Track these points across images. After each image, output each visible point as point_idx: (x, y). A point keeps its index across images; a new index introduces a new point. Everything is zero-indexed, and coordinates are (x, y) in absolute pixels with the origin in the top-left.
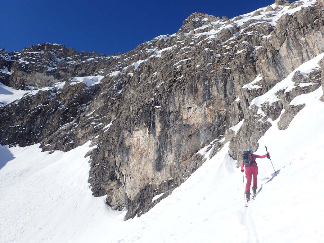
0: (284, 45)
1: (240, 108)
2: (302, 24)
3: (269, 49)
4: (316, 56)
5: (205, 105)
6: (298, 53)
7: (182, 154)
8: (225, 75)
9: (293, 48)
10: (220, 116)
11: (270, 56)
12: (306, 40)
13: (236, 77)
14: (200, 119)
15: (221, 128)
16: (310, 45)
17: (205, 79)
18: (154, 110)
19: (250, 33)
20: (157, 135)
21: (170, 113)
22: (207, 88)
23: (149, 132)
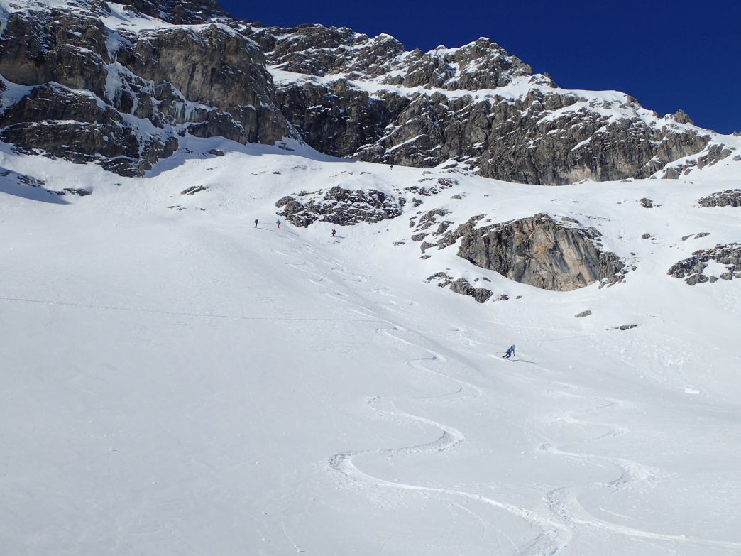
0: (675, 147)
1: (651, 169)
3: (665, 146)
4: (687, 156)
6: (680, 153)
8: (640, 151)
9: (678, 149)
12: (684, 148)
13: (644, 154)
16: (685, 151)
18: (595, 159)
19: (642, 129)
20: (599, 174)
21: (607, 164)
22: (631, 155)
23: (592, 172)
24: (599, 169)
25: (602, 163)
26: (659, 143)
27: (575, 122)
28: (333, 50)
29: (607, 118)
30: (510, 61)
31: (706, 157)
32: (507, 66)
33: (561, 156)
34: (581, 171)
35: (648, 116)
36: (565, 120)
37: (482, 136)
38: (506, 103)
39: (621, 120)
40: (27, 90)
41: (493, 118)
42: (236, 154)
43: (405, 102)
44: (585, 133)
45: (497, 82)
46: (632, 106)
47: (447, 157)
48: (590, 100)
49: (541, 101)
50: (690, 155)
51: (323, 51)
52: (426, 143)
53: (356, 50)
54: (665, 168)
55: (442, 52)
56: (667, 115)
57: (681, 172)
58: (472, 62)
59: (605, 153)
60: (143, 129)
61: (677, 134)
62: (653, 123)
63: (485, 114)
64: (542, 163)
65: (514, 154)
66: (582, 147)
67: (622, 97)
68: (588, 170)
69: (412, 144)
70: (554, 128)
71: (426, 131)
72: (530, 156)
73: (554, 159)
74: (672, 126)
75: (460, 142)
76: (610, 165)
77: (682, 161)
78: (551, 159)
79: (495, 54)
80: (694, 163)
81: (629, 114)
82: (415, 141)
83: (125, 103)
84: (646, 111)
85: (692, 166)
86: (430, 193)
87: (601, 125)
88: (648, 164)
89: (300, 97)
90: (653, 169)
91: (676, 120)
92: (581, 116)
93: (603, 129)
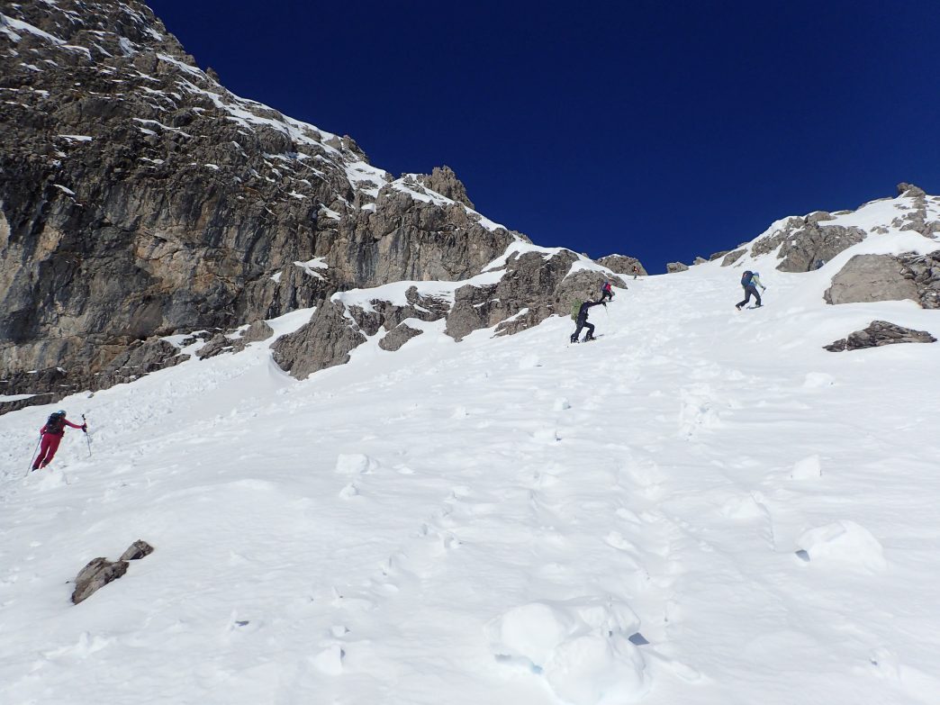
0: (390, 237)
1: (277, 296)
2: (423, 225)
3: (361, 227)
4: (422, 280)
5: (202, 252)
6: (403, 262)
7: (109, 328)
8: (263, 222)
9: (399, 250)
10: (224, 291)
11: (359, 239)
12: (420, 250)
13: (281, 238)
14: (181, 276)
15: (220, 314)
16: (423, 260)
17: (222, 203)
18: (53, 193)
19: (317, 173)
20: (41, 255)
21: (102, 225)
22: (219, 224)
23: (13, 238)
24: (51, 238)
25: (79, 218)
31: (492, 290)
50: (434, 278)
57: (372, 332)
59: (111, 184)
61: (411, 203)
77: (395, 293)
80: (436, 309)
85: (422, 316)
88: (276, 277)
90: (286, 296)
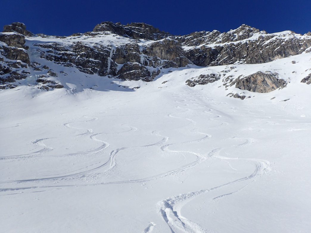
26: (303, 43)
27: (274, 43)
28: (201, 38)
29: (285, 39)
30: (252, 29)
32: (252, 31)
33: (271, 54)
34: (278, 57)
35: (298, 36)
36: (271, 43)
37: (246, 53)
38: (252, 42)
39: (289, 39)
40: (122, 65)
41: (249, 47)
42: (176, 71)
43: (222, 47)
44: (278, 45)
45: (249, 36)
46: (293, 34)
47: (237, 61)
48: (279, 35)
49: (263, 39)
51: (198, 39)
52: (230, 58)
53: (207, 36)
54: (305, 51)
55: (232, 31)
56: (304, 34)
58: (241, 32)
60: (151, 69)
62: (300, 38)
63: (246, 46)
64: (265, 57)
65: (256, 56)
66: (277, 49)
67: (289, 32)
68: (280, 56)
69: (226, 59)
70: (268, 46)
71: (229, 55)
72: (261, 55)
73: (269, 55)
74: (307, 37)
75: (240, 56)
76: (287, 53)
78: (268, 55)
79: (247, 28)
81: (292, 37)
82: (226, 58)
83: (146, 64)
84: (297, 35)
86: (228, 71)
87: (283, 42)
89: (192, 52)
91: (308, 35)
92: (276, 40)
93: (284, 43)
